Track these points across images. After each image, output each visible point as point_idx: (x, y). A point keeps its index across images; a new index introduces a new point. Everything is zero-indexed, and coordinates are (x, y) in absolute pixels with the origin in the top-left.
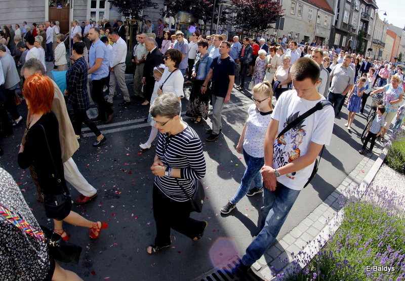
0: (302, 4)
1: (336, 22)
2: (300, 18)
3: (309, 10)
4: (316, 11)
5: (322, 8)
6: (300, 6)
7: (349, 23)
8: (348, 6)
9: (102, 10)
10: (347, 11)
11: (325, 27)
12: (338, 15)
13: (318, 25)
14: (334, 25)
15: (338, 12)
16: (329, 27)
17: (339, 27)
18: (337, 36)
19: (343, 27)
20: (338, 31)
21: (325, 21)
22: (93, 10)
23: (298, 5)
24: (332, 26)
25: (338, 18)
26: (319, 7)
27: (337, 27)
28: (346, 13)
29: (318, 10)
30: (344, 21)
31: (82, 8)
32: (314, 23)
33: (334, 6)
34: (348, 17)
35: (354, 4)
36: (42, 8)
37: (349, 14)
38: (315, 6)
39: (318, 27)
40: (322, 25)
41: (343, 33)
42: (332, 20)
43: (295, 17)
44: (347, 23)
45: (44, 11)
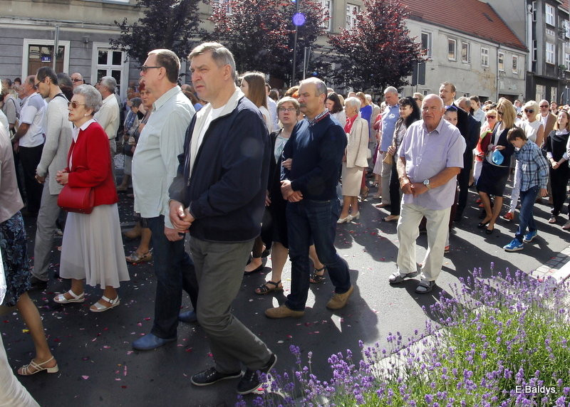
0: (468, 41)
1: (534, 64)
2: (467, 66)
3: (482, 52)
4: (494, 50)
5: (505, 44)
6: (464, 47)
7: (557, 63)
8: (551, 34)
9: (116, 67)
10: (551, 41)
11: (514, 76)
12: (535, 51)
13: (501, 75)
14: (530, 70)
15: (535, 46)
16: (523, 76)
17: (540, 72)
18: (540, 89)
19: (547, 71)
20: (540, 80)
21: (513, 65)
22: (102, 67)
23: (459, 42)
24: (528, 72)
25: (536, 58)
26: (498, 42)
27: (536, 74)
28: (548, 46)
29: (498, 48)
30: (547, 61)
31: (83, 63)
32: (493, 71)
33: (526, 37)
34: (554, 52)
35: (561, 29)
36: (17, 60)
37: (554, 47)
38: (492, 42)
39: (502, 78)
40: (508, 74)
41: (548, 82)
42: (526, 63)
43: (458, 64)
44: (554, 63)
45: (21, 64)
